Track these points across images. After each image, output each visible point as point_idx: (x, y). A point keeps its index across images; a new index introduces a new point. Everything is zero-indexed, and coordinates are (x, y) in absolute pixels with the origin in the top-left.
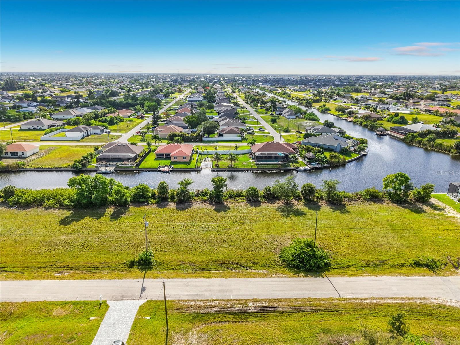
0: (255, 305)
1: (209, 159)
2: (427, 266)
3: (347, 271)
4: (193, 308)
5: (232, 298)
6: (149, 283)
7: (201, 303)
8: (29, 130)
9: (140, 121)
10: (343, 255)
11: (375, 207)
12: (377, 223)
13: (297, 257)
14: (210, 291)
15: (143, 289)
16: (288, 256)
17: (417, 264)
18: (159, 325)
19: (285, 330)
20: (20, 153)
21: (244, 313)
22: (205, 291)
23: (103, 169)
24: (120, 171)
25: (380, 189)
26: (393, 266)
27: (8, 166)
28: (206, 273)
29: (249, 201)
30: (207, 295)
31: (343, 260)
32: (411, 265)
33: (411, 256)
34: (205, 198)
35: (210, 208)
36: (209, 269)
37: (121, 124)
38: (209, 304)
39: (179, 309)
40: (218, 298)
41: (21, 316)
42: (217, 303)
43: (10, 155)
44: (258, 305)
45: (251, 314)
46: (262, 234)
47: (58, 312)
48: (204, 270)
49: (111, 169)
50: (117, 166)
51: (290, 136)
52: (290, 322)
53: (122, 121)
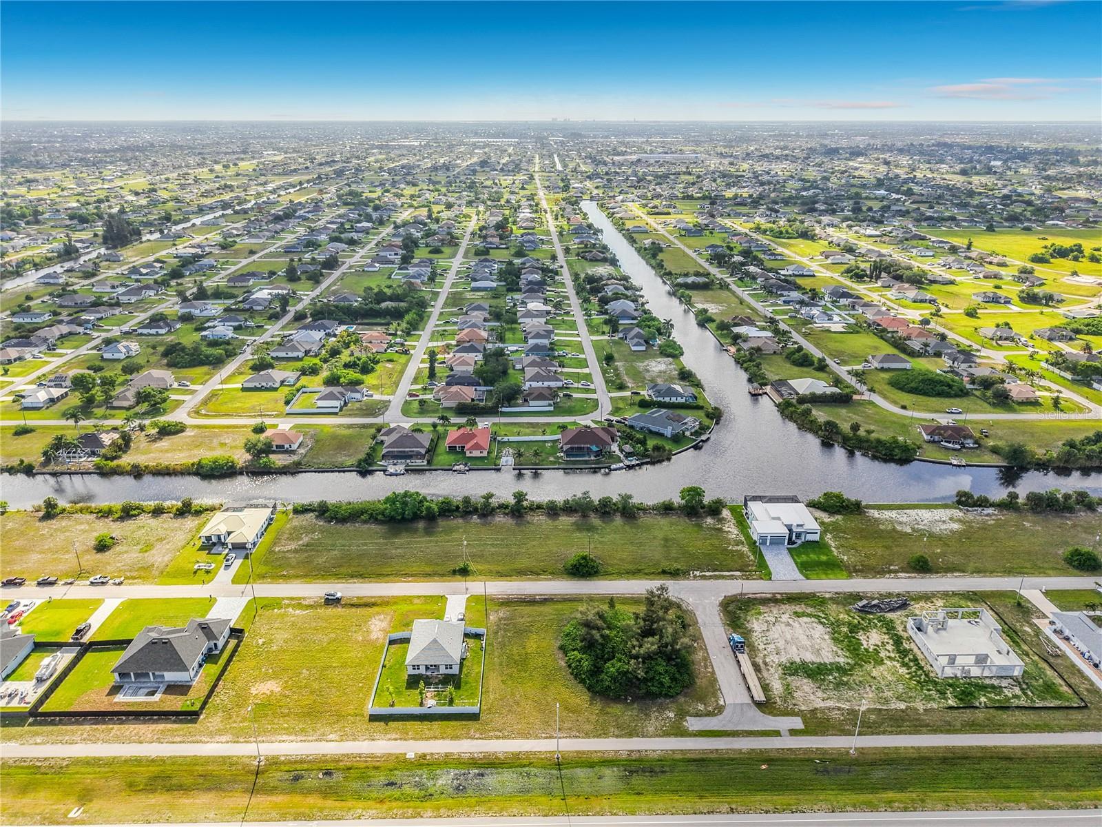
0: (540, 597)
1: (511, 451)
2: (671, 573)
3: (611, 577)
4: (501, 599)
5: (525, 593)
6: (469, 584)
7: (506, 596)
8: (255, 389)
9: (403, 358)
10: (612, 565)
11: (664, 522)
12: (655, 537)
13: (574, 566)
14: (511, 589)
15: (467, 589)
16: (569, 566)
17: (664, 572)
18: (481, 607)
19: (556, 610)
20: (287, 446)
21: (532, 601)
22: (508, 589)
23: (391, 469)
24: (411, 470)
25: (677, 500)
26: (646, 574)
27: (285, 466)
28: (508, 578)
29: (549, 515)
30: (509, 592)
31: (610, 569)
32: (659, 573)
33: (665, 565)
34: (507, 511)
35: (510, 521)
36: (511, 576)
37: (378, 367)
38: (511, 596)
39: (492, 600)
40: (516, 593)
41: (395, 603)
42: (516, 596)
43: (274, 448)
44: (542, 597)
45: (537, 602)
46: (555, 549)
47: (416, 601)
48: (506, 576)
49: (401, 468)
50: (408, 465)
51: (622, 398)
52: (559, 606)
53: (378, 362)
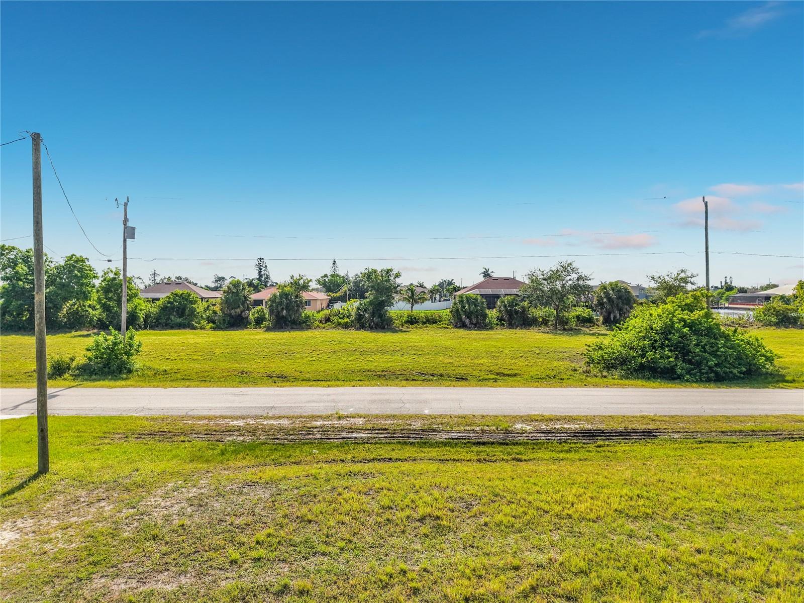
0: (544, 427)
4: (236, 433)
5: (427, 412)
7: (285, 422)
14: (333, 401)
21: (493, 443)
22: (309, 402)
30: (316, 408)
38: (318, 424)
39: (165, 434)
40: (362, 413)
42: (360, 422)
44: (557, 426)
